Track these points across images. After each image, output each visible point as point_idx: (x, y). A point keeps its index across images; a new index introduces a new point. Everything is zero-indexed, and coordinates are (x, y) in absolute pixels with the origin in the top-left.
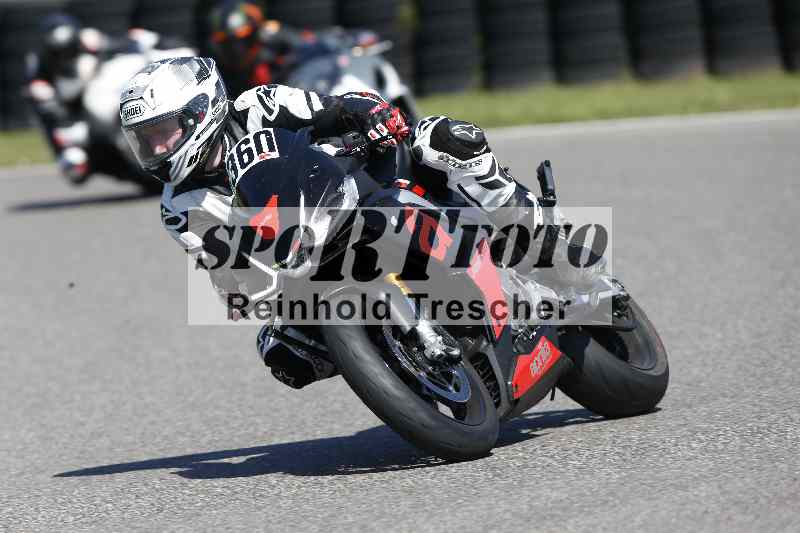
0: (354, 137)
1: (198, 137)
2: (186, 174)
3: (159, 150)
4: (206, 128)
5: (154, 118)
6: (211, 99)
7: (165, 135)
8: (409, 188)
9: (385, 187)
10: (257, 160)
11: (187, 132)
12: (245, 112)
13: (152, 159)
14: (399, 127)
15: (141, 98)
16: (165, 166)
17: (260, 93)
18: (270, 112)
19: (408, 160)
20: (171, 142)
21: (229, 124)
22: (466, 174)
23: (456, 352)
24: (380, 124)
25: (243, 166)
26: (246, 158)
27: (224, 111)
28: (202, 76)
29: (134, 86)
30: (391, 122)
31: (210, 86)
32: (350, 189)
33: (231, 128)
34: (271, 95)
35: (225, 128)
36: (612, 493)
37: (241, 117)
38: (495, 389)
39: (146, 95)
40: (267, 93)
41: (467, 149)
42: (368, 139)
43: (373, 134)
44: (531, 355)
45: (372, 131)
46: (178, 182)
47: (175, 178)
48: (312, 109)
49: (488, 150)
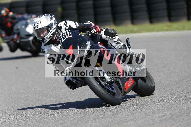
0: (88, 32)
1: (51, 33)
2: (48, 41)
3: (42, 35)
4: (52, 30)
5: (41, 28)
6: (54, 24)
7: (43, 32)
8: (100, 44)
9: (95, 44)
10: (67, 37)
11: (48, 31)
12: (61, 27)
13: (40, 37)
14: (99, 30)
15: (38, 24)
16: (43, 39)
17: (64, 23)
18: (67, 27)
19: (99, 38)
20: (45, 34)
21: (57, 30)
22: (112, 41)
23: (113, 81)
24: (94, 29)
25: (64, 39)
26: (64, 37)
27: (56, 27)
28: (51, 19)
29: (36, 21)
30: (97, 29)
31: (53, 21)
32: (89, 44)
33: (58, 30)
34: (67, 23)
35: (57, 31)
36: (110, 124)
37: (60, 28)
38: (121, 89)
39: (39, 23)
40: (66, 23)
41: (113, 35)
42: (92, 33)
43: (93, 32)
44: (128, 82)
45: (92, 31)
46: (46, 43)
47: (45, 42)
48: (77, 26)
49: (117, 35)
